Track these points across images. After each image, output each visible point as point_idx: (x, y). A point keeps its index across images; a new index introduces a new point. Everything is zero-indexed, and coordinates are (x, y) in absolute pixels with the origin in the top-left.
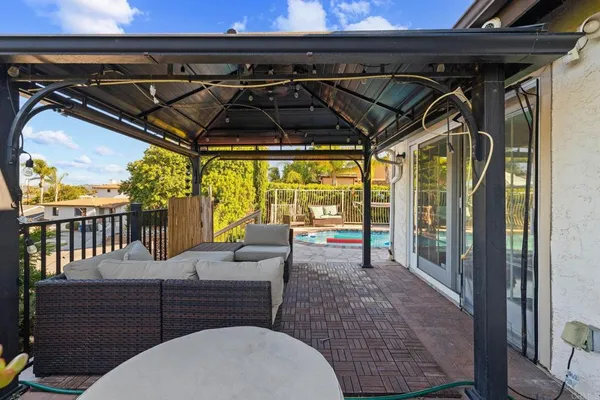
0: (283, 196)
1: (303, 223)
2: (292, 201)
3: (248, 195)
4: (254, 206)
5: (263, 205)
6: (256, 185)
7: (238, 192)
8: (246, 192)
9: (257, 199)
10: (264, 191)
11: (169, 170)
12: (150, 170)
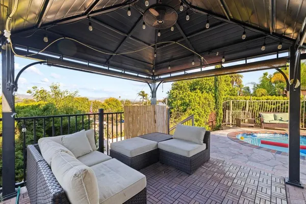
0: (237, 105)
1: (253, 125)
2: (244, 109)
3: (209, 104)
4: (214, 112)
5: (221, 111)
6: (216, 98)
7: (201, 103)
8: (207, 102)
9: (216, 108)
10: (222, 102)
11: (181, 92)
12: (174, 93)
